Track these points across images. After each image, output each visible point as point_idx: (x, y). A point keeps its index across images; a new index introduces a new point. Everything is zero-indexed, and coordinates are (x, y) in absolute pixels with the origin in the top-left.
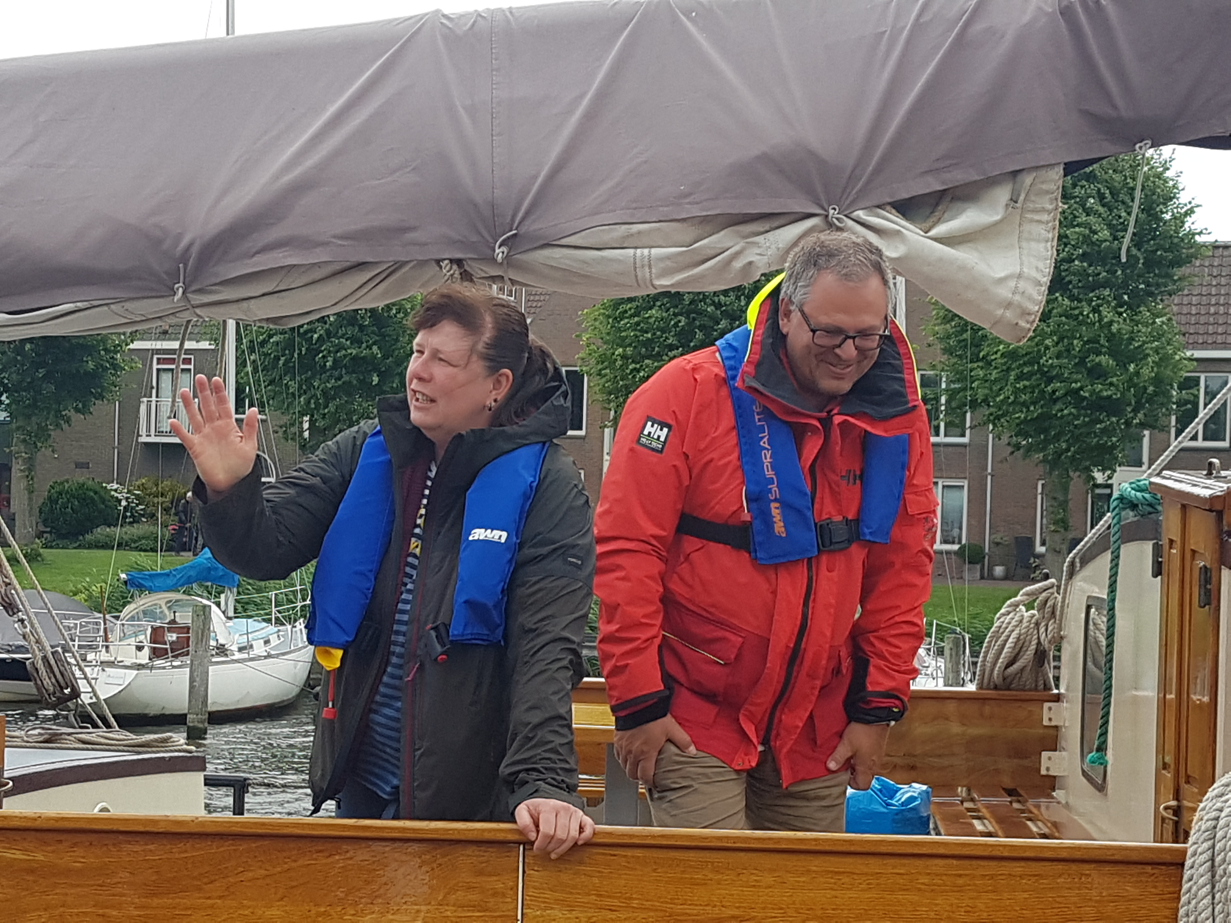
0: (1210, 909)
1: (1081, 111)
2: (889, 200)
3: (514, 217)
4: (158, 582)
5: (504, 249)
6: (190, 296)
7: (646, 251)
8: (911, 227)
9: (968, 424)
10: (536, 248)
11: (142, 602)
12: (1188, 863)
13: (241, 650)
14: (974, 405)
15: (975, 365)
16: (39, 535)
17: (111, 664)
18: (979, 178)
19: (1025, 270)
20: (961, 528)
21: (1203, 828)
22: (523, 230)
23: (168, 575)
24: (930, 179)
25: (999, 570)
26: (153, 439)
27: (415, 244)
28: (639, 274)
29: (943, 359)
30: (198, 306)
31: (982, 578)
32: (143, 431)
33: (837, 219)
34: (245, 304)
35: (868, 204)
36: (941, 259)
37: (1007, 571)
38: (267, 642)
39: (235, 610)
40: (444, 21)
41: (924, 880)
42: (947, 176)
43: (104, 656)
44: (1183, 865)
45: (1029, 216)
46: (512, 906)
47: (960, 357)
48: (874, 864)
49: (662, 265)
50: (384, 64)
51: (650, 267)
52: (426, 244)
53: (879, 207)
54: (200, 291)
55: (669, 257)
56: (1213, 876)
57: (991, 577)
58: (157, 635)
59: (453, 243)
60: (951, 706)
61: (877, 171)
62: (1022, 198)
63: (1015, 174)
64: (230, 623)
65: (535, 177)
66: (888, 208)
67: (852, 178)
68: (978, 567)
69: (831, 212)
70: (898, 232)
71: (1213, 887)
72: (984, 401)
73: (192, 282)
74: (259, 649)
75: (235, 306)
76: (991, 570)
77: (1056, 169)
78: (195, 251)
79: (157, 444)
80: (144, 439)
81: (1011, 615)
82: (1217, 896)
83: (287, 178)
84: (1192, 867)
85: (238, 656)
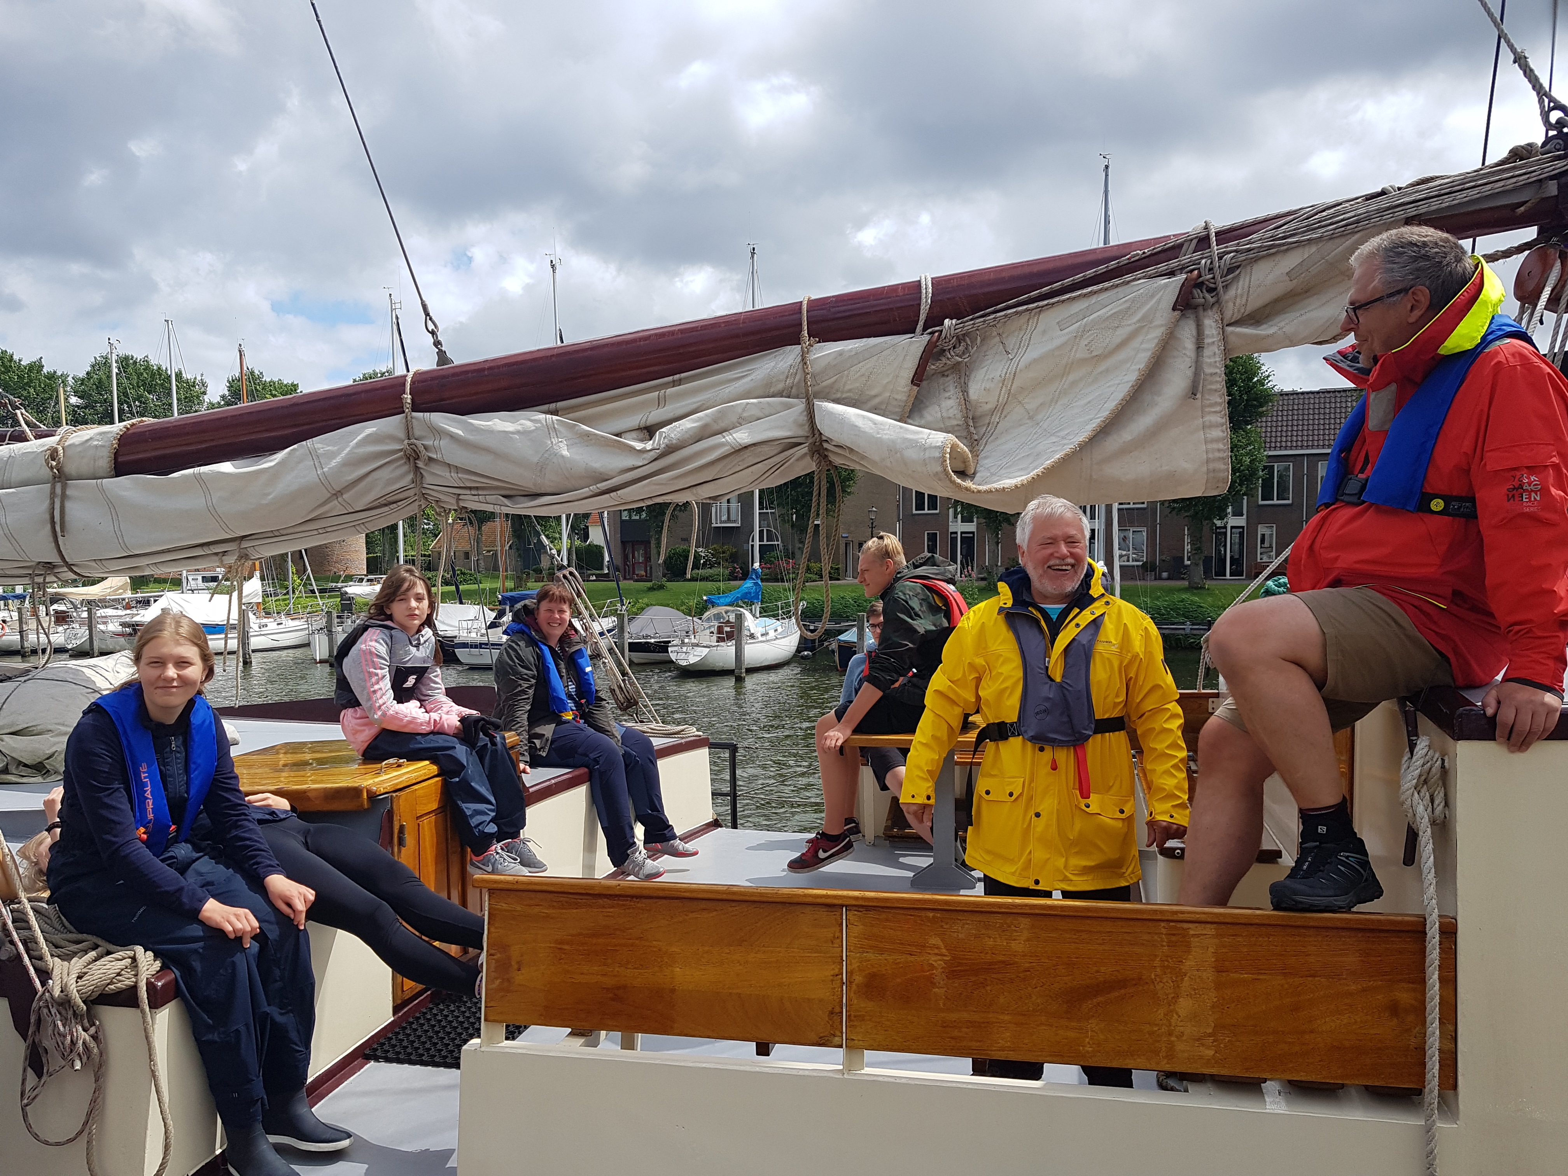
4: (720, 600)
11: (713, 611)
13: (762, 635)
16: (664, 576)
17: (697, 645)
20: (1143, 553)
25: (1165, 575)
26: (719, 525)
31: (1155, 579)
32: (713, 521)
37: (1169, 575)
38: (776, 630)
39: (760, 613)
43: (694, 641)
46: (838, 950)
57: (1161, 579)
58: (720, 630)
64: (758, 621)
68: (1153, 573)
74: (772, 634)
76: (1160, 574)
79: (720, 527)
80: (714, 525)
85: (761, 639)
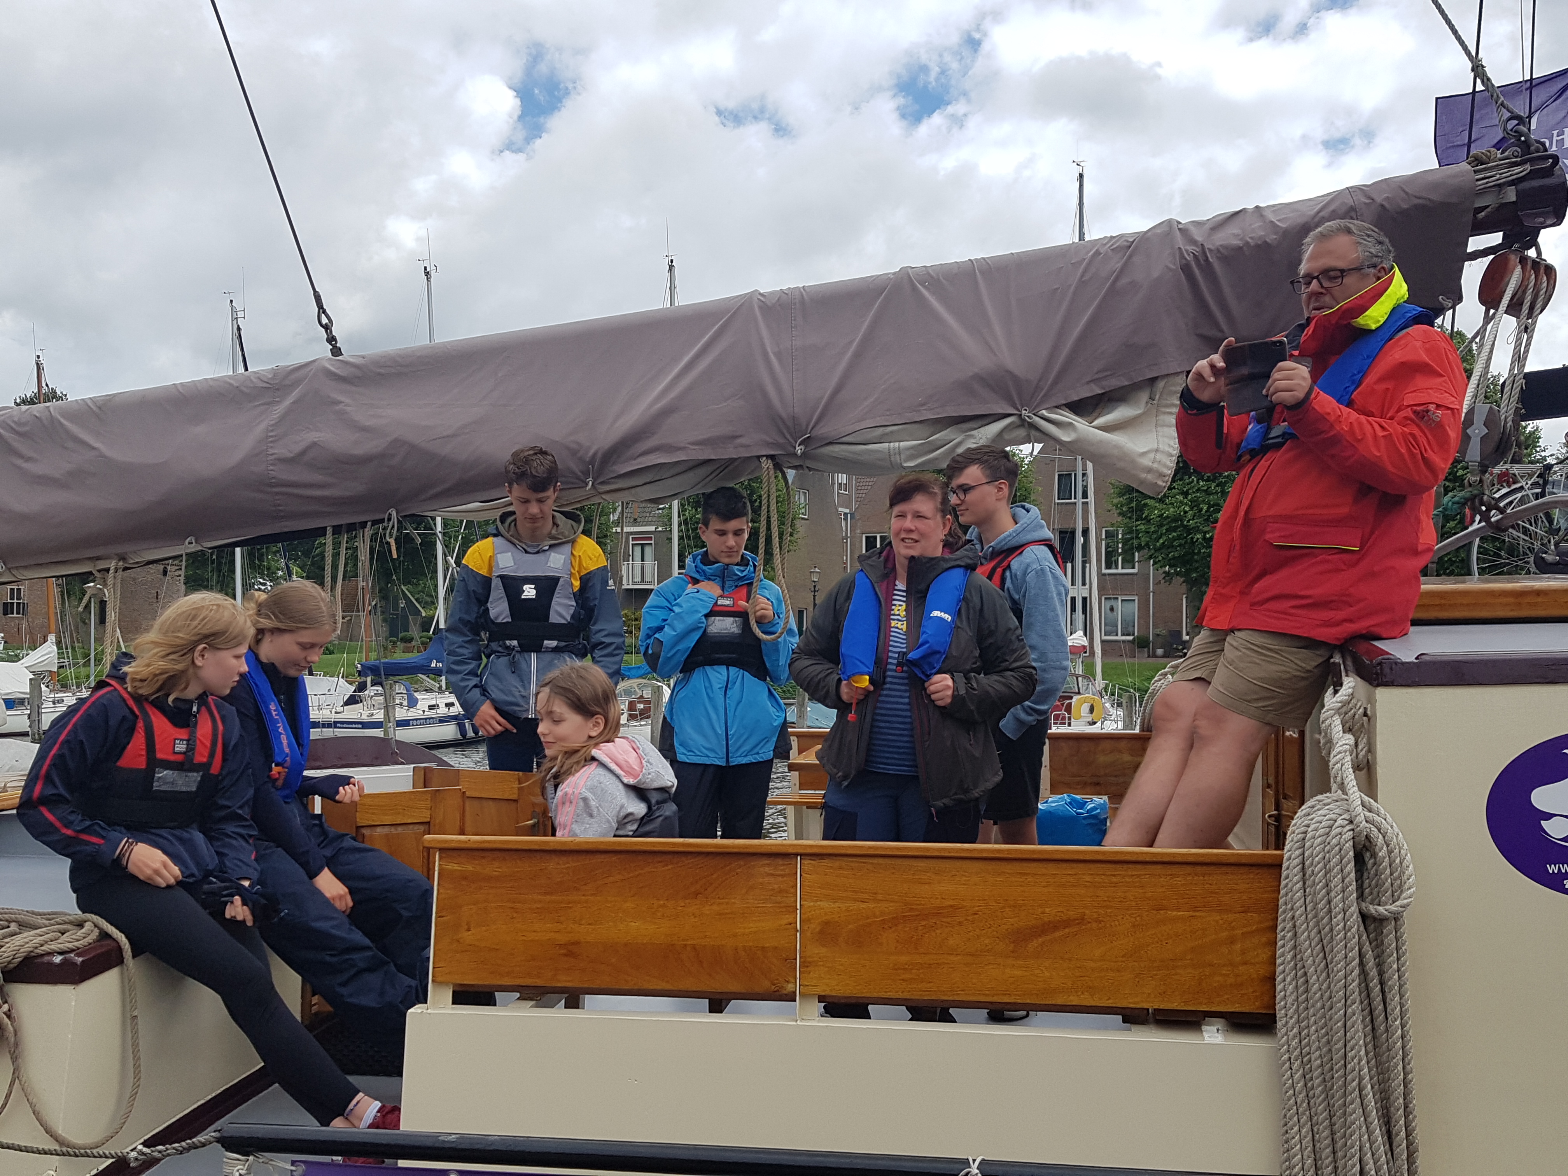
0: (1303, 899)
1: (1197, 335)
2: (1064, 402)
3: (807, 426)
4: (633, 672)
5: (802, 447)
6: (598, 486)
7: (897, 444)
8: (1080, 420)
9: (1136, 559)
10: (822, 446)
12: (1285, 865)
14: (1140, 548)
15: (1139, 523)
18: (1127, 383)
19: (1161, 446)
20: (1134, 626)
21: (1295, 839)
22: (814, 433)
23: (639, 668)
24: (1093, 385)
25: (1160, 652)
26: (631, 586)
27: (743, 446)
28: (892, 459)
29: (1120, 519)
30: (603, 493)
31: (1149, 656)
32: (624, 582)
33: (1028, 417)
34: (633, 491)
35: (1047, 406)
36: (1101, 441)
37: (1165, 652)
40: (759, 297)
41: (1088, 878)
42: (1104, 383)
44: (1281, 866)
45: (1164, 410)
46: (793, 899)
47: (1130, 518)
48: (1051, 868)
49: (908, 453)
50: (719, 328)
51: (900, 455)
52: (749, 446)
53: (1057, 407)
54: (602, 483)
55: (913, 447)
56: (1304, 875)
57: (1155, 656)
58: (632, 707)
59: (768, 444)
60: (1123, 744)
61: (1056, 382)
62: (1157, 397)
63: (1153, 380)
65: (822, 398)
66: (1064, 408)
67: (1037, 388)
68: (1146, 650)
69: (1024, 412)
70: (1071, 423)
71: (1304, 883)
72: (1146, 545)
73: (598, 477)
75: (626, 492)
76: (1154, 652)
77: (1180, 377)
78: (599, 455)
79: (632, 589)
80: (625, 587)
81: (1162, 681)
82: (1308, 890)
83: (658, 406)
84: (1288, 868)
